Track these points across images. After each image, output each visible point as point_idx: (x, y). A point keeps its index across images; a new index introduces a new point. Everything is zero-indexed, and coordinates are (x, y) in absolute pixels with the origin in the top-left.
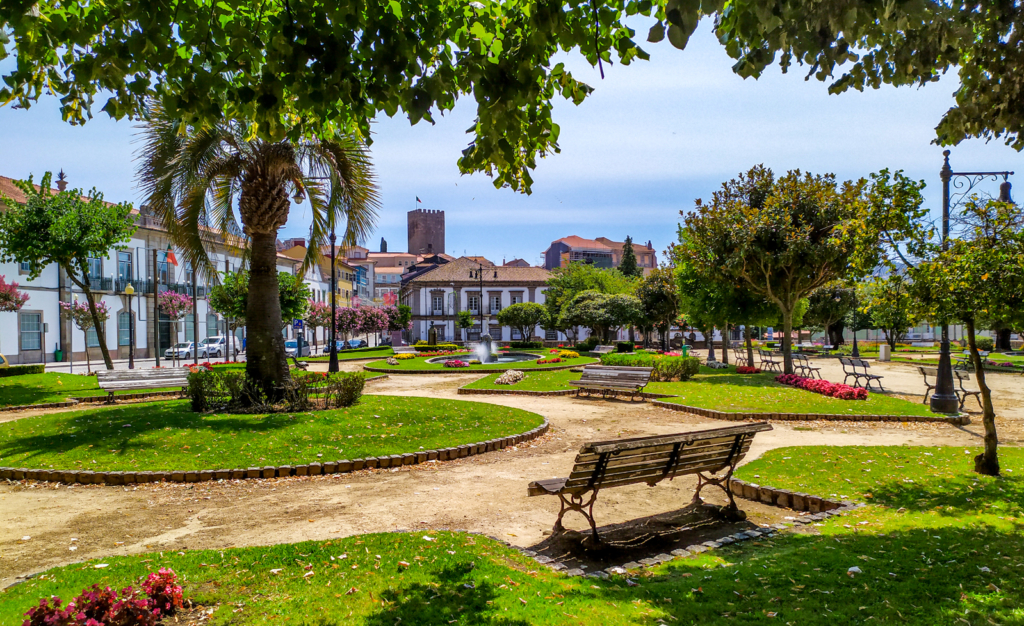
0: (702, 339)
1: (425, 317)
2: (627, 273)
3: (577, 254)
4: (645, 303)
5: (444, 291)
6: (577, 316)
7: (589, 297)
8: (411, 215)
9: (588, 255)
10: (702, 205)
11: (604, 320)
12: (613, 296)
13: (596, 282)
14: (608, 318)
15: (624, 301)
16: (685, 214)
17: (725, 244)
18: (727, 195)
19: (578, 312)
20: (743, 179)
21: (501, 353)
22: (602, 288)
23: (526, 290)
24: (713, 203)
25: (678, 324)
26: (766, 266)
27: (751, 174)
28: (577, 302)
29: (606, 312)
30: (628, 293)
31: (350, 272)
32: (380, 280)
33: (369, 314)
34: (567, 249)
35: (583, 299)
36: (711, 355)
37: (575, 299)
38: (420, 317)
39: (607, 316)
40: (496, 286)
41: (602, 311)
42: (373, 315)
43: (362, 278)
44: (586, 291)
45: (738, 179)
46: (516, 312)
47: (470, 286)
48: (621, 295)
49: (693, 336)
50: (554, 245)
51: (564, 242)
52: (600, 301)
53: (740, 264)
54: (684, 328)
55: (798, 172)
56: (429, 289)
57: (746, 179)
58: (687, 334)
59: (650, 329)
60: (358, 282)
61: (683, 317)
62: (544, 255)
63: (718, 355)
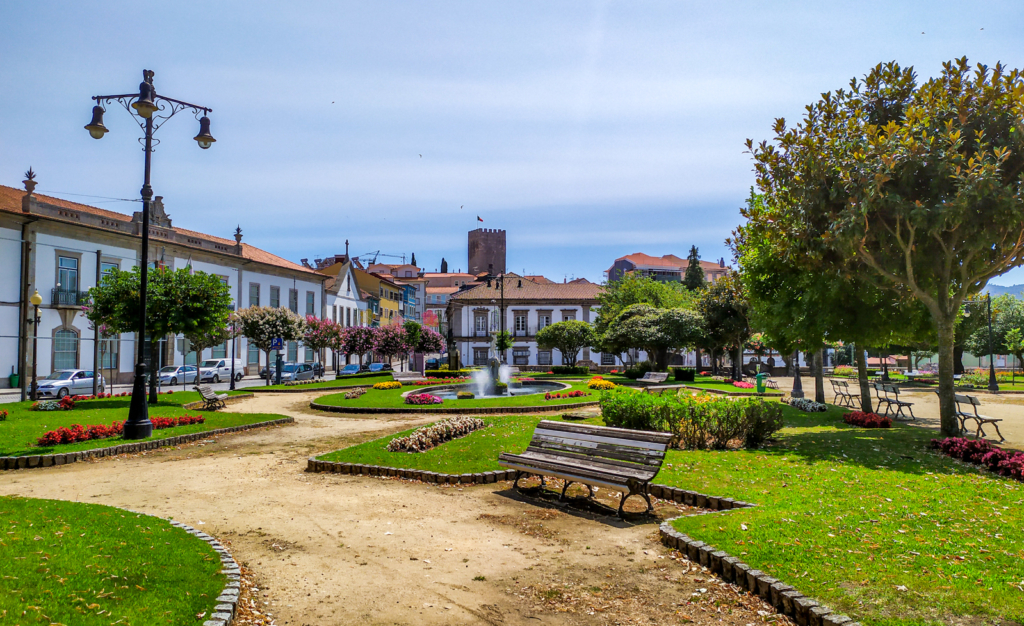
0: (783, 365)
1: (467, 339)
2: (691, 288)
3: (643, 272)
4: (709, 319)
5: (488, 310)
6: (622, 335)
7: (639, 313)
8: (471, 234)
9: (655, 273)
10: (787, 130)
11: (656, 340)
12: (667, 311)
13: (650, 295)
14: (662, 337)
15: (681, 317)
16: (756, 145)
17: (827, 196)
18: (831, 115)
19: (624, 331)
20: (857, 90)
21: (515, 380)
22: (657, 302)
23: (580, 309)
24: (804, 125)
25: (752, 347)
26: (905, 235)
27: (872, 80)
28: (624, 318)
29: (659, 331)
30: (688, 308)
31: (395, 291)
32: (434, 300)
33: (391, 334)
34: (631, 267)
35: (631, 314)
36: (798, 386)
37: (621, 315)
38: (463, 339)
39: (659, 335)
40: (546, 304)
41: (653, 329)
42: (396, 335)
43: (410, 297)
44: (636, 305)
45: (848, 89)
46: (557, 332)
47: (517, 304)
48: (681, 310)
49: (771, 361)
50: (617, 263)
51: (628, 260)
52: (652, 317)
53: (858, 228)
54: (760, 351)
55: (963, 63)
56: (472, 307)
57: (863, 89)
58: (764, 359)
59: (718, 353)
60: (406, 302)
61: (758, 337)
62: (606, 274)
63: (809, 385)
